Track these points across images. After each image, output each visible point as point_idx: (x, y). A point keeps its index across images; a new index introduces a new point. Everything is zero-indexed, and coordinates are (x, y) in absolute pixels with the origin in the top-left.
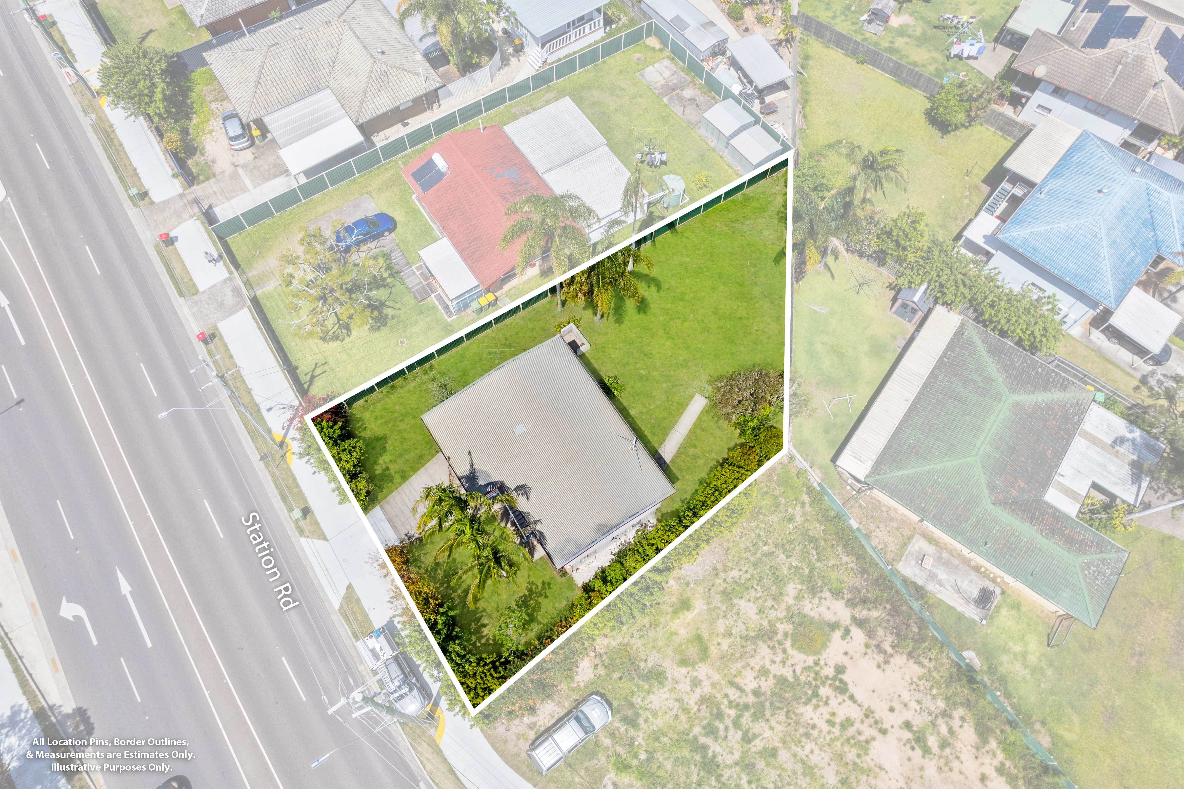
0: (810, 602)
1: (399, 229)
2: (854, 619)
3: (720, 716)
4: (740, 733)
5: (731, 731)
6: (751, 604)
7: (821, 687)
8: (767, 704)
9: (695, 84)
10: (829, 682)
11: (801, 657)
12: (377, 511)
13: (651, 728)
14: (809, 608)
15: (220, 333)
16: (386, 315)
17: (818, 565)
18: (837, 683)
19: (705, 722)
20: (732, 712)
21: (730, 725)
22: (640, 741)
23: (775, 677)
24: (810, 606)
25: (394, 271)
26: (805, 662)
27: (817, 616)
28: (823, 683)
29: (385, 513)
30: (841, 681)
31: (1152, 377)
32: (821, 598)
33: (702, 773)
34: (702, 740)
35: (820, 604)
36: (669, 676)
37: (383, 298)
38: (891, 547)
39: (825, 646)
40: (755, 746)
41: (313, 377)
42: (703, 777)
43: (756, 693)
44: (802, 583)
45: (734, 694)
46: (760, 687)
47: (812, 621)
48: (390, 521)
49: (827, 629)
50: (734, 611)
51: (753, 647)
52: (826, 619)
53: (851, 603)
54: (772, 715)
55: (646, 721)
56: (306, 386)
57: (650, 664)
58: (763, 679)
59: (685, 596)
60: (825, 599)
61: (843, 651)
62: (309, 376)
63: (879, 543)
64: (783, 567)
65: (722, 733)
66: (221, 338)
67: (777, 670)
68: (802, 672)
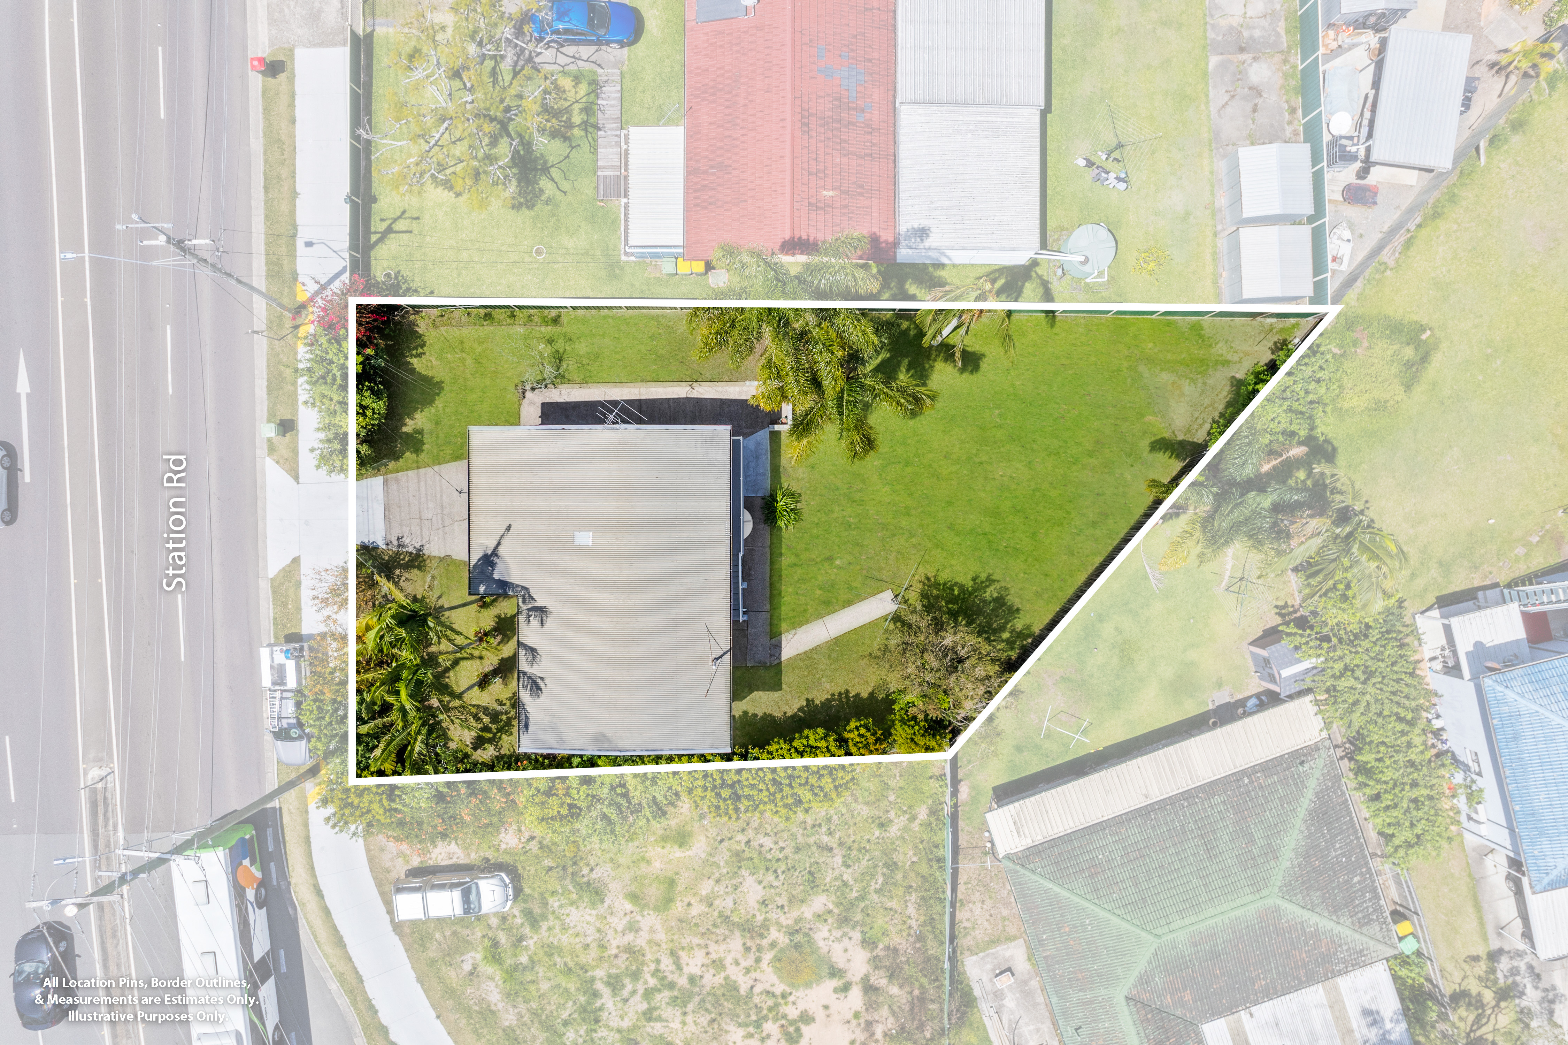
0: (830, 931)
1: (640, 47)
2: (866, 979)
3: (635, 976)
4: (645, 1006)
5: (637, 998)
6: (760, 887)
7: (770, 1022)
8: (697, 999)
9: (1285, 61)
10: (784, 1022)
11: (774, 979)
12: (376, 483)
13: (551, 939)
14: (823, 935)
15: (293, 69)
16: (542, 191)
17: (875, 897)
18: (791, 1029)
19: (614, 971)
20: (652, 982)
21: (641, 991)
22: (531, 943)
23: (726, 978)
24: (825, 934)
25: (592, 120)
26: (773, 985)
27: (825, 950)
28: (776, 1020)
29: (386, 492)
30: (798, 1030)
31: (1511, 958)
32: (845, 934)
33: (576, 1016)
34: (599, 986)
35: (839, 940)
36: (608, 902)
37: (552, 159)
38: (978, 934)
39: (808, 985)
40: (652, 1028)
41: (389, 230)
42: (575, 1020)
43: (692, 979)
44: (838, 904)
45: (667, 964)
46: (701, 977)
47: (815, 950)
48: (387, 508)
49: (825, 971)
50: (734, 882)
51: (727, 933)
52: (834, 959)
53: (875, 962)
54: (693, 1012)
55: (550, 929)
56: (374, 238)
57: (594, 876)
58: (712, 971)
59: (688, 828)
60: (850, 939)
61: (826, 1003)
62: (385, 225)
63: (968, 920)
64: (830, 871)
65: (625, 993)
66: (291, 80)
67: (735, 973)
68: (761, 993)
